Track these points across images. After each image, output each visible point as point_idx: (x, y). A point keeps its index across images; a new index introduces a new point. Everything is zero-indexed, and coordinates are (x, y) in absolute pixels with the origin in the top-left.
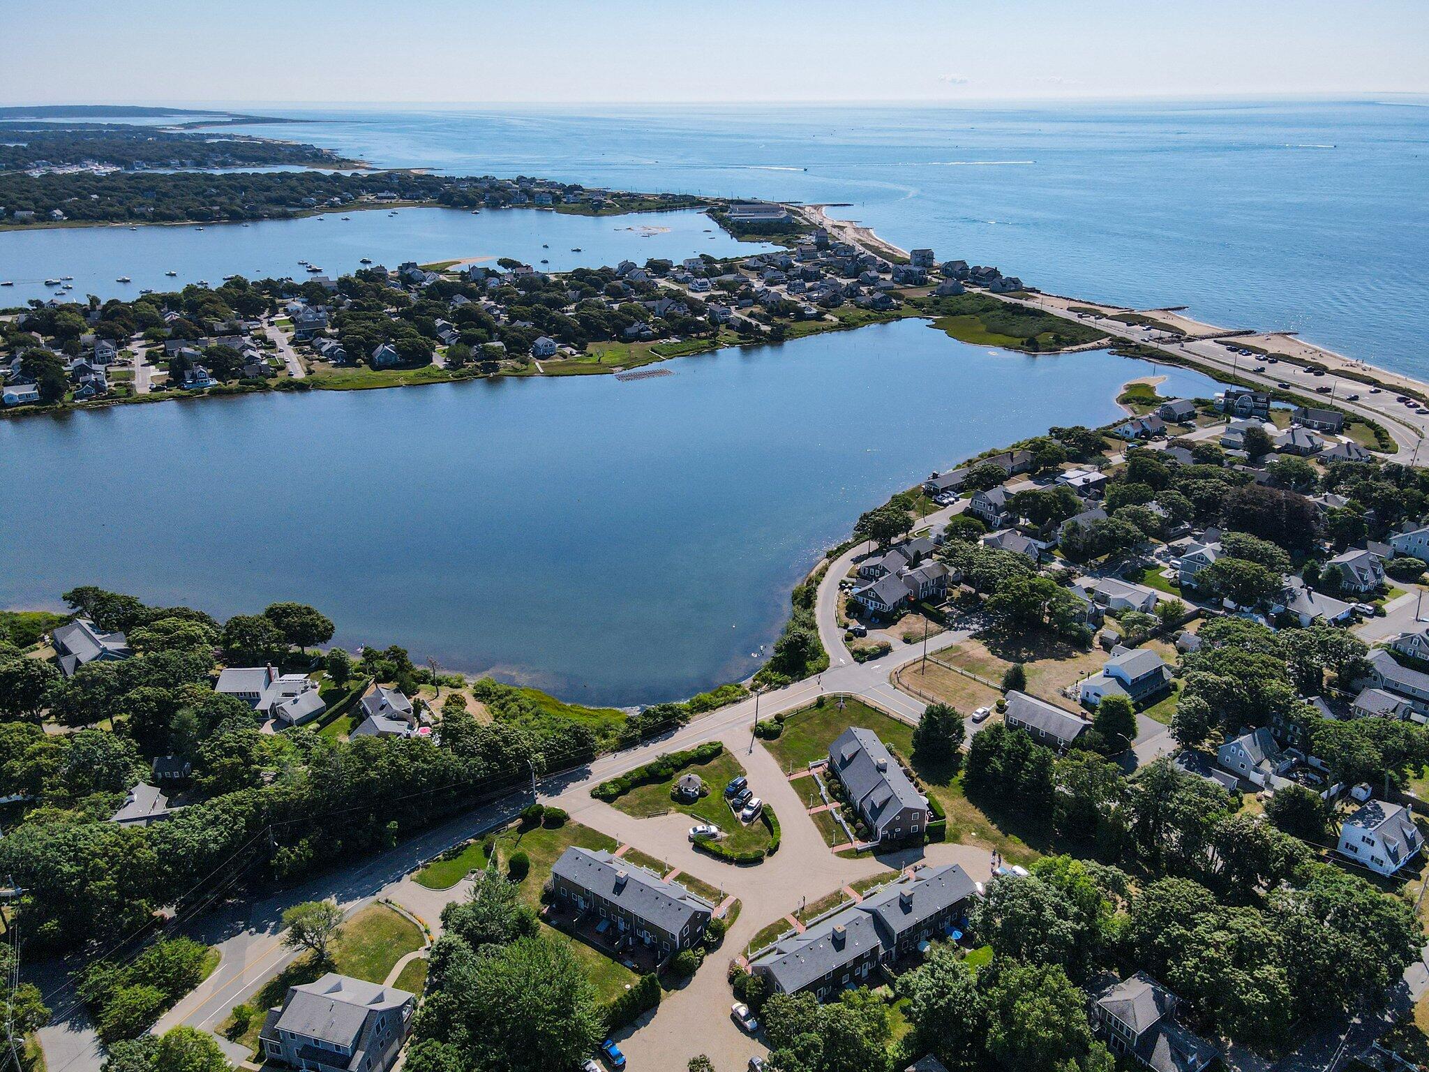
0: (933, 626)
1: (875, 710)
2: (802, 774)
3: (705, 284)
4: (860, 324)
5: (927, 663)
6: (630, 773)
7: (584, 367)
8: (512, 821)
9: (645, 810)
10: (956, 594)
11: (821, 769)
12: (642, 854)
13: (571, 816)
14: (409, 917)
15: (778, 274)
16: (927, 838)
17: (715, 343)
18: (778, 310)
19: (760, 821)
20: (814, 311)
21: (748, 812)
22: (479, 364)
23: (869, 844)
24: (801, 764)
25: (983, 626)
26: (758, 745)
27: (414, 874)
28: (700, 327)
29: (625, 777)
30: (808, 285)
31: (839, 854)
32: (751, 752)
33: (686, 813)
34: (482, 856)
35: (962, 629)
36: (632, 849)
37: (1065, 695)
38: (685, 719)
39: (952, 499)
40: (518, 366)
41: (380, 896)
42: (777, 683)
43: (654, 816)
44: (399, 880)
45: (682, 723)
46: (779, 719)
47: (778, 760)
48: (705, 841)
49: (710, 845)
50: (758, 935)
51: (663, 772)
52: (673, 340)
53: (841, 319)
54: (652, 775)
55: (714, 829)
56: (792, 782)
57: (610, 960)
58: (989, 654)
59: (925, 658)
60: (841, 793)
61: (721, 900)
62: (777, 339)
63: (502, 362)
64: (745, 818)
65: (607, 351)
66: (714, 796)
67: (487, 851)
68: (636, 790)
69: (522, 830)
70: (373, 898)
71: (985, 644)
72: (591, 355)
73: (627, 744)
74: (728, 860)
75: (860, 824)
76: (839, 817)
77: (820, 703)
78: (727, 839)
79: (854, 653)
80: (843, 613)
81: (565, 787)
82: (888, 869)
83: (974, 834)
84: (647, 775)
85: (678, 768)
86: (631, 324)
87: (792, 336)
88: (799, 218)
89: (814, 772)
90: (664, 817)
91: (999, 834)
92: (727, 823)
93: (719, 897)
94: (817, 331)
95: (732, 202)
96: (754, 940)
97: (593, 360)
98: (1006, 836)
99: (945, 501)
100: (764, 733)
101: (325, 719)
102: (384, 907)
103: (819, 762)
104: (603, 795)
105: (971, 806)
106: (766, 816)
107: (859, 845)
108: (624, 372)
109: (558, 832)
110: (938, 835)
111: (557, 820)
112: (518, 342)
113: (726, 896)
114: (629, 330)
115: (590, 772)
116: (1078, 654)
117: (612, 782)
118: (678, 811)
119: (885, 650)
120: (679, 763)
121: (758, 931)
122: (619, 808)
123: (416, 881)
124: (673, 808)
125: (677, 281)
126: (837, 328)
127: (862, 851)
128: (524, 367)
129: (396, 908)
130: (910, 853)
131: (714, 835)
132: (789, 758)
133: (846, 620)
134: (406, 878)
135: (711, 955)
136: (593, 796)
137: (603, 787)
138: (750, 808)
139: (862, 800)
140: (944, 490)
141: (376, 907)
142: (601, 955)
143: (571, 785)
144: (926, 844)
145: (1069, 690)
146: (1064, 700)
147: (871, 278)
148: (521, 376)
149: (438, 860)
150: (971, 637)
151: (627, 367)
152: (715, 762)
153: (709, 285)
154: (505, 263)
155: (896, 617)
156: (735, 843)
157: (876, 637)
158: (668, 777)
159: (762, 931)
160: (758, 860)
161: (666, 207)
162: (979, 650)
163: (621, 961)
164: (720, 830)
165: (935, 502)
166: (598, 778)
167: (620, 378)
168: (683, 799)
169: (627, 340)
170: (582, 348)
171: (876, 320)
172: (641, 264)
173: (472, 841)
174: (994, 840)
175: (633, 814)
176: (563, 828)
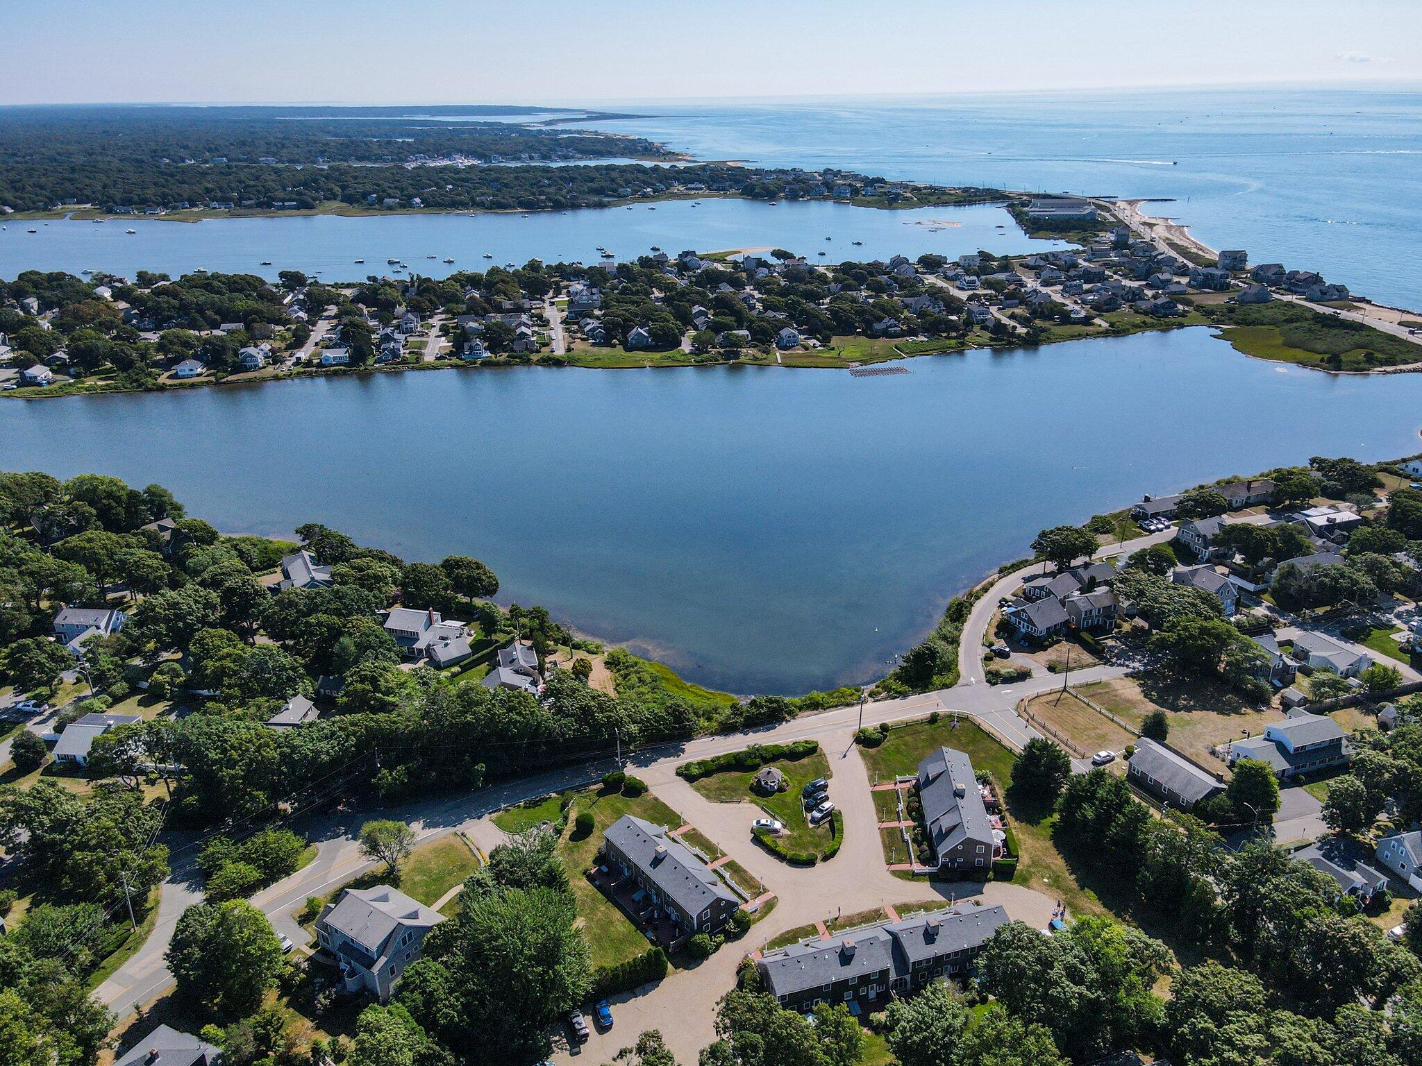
0: (1088, 658)
1: (988, 735)
2: (887, 786)
3: (974, 282)
4: (1132, 331)
5: (1065, 694)
6: (718, 758)
7: (822, 360)
8: (595, 783)
9: (722, 795)
10: (1126, 627)
11: (908, 785)
12: (701, 835)
13: (651, 789)
14: (476, 852)
15: (1057, 273)
16: (991, 874)
17: (963, 344)
18: (1042, 312)
19: (827, 825)
20: (1083, 314)
21: (817, 815)
22: (722, 351)
23: (927, 869)
24: (889, 776)
25: (1145, 665)
26: (855, 752)
27: (494, 815)
28: (951, 326)
29: (713, 761)
30: (1086, 287)
31: (894, 873)
32: (845, 756)
33: (757, 804)
34: (558, 809)
35: (1120, 665)
36: (694, 829)
37: (1213, 753)
38: (793, 715)
39: (1161, 526)
40: (759, 355)
41: (459, 829)
42: (896, 692)
43: (727, 802)
44: (480, 818)
45: (788, 718)
46: (884, 728)
47: (868, 769)
48: (763, 834)
49: (767, 839)
50: (781, 935)
51: (749, 762)
52: (921, 338)
53: (1112, 325)
54: (738, 763)
55: (778, 825)
56: (875, 794)
57: (633, 928)
58: (1141, 697)
59: (1065, 689)
60: (916, 812)
61: (759, 894)
62: (1032, 343)
63: (745, 350)
64: (813, 820)
65: (848, 346)
66: (792, 793)
67: (564, 806)
68: (721, 775)
69: (601, 793)
70: (451, 830)
71: (1140, 685)
72: (833, 349)
73: (727, 729)
74: (781, 857)
75: (925, 847)
76: (907, 836)
77: (934, 719)
78: (788, 837)
79: (988, 673)
80: (993, 630)
81: (655, 760)
82: (938, 897)
83: (1046, 880)
84: (734, 762)
85: (766, 761)
86: (880, 320)
87: (1049, 341)
88: (1107, 215)
89: (899, 786)
90: (736, 805)
91: (1075, 885)
92: (793, 821)
93: (758, 890)
94: (1079, 336)
95: (1037, 196)
96: (776, 938)
97: (834, 354)
98: (1082, 888)
99: (1152, 528)
100: (864, 740)
101: (466, 665)
102: (459, 839)
103: (908, 777)
104: (687, 775)
105: (1054, 851)
106: (833, 822)
107: (917, 867)
108: (861, 368)
109: (633, 802)
110: (1005, 873)
111: (635, 790)
112: (764, 331)
113: (765, 891)
114: (877, 326)
115: (683, 751)
116: (1249, 711)
117: (699, 764)
118: (751, 802)
119: (1023, 676)
120: (769, 756)
121: (784, 931)
122: (697, 789)
123: (494, 822)
124: (747, 798)
125: (947, 278)
126: (1105, 334)
127: (919, 874)
128: (765, 356)
129: (468, 842)
130: (968, 886)
131: (776, 831)
132: (879, 770)
133: (993, 638)
134: (487, 817)
135: (729, 944)
136: (678, 774)
137: (688, 766)
138: (820, 811)
139: (932, 823)
140: (1155, 516)
141: (452, 837)
142: (628, 921)
143: (662, 760)
144: (989, 880)
145: (1219, 748)
146: (1211, 758)
147: (1163, 282)
148: (761, 366)
149: (519, 807)
150: (1127, 675)
151: (864, 362)
152: (805, 761)
153: (978, 283)
154: (778, 254)
155: (1047, 643)
156: (794, 842)
157: (1019, 660)
158: (755, 768)
159: (788, 932)
160: (810, 863)
161: (965, 201)
162: (1132, 690)
163: (643, 931)
164: (784, 826)
165: (1141, 527)
166: (687, 758)
167: (855, 373)
168: (760, 791)
169: (874, 336)
170: (825, 341)
171: (1151, 327)
172: (913, 259)
173: (554, 795)
174: (1066, 891)
175: (708, 797)
176: (638, 800)
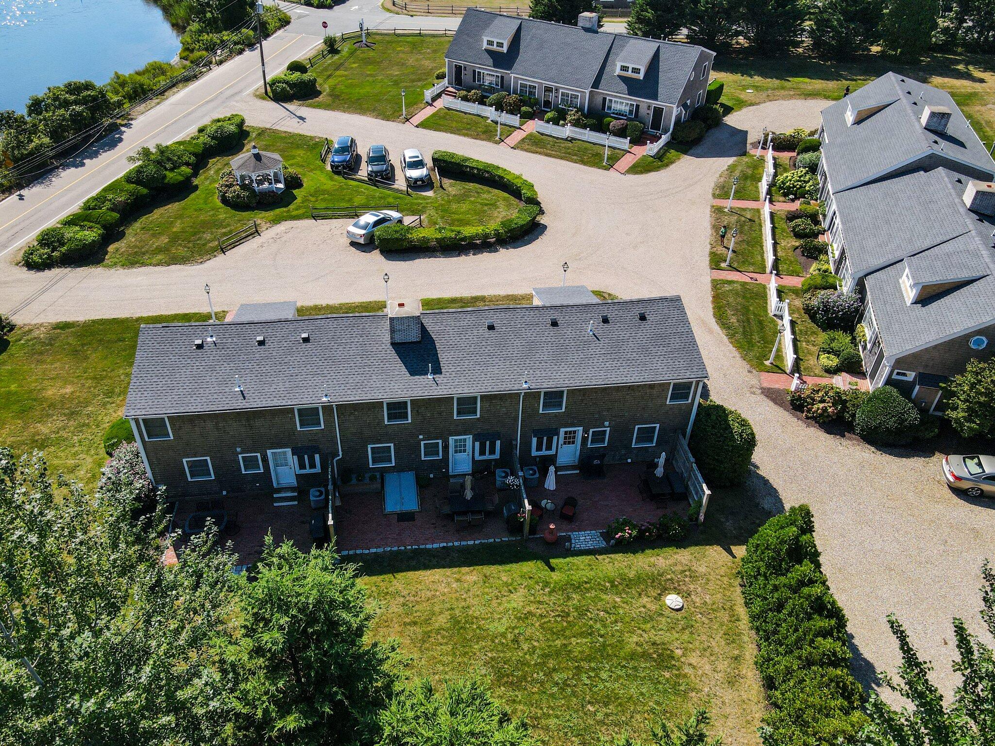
1: (421, 36)
2: (426, 112)
13: (15, 318)
16: (719, 108)
31: (633, 172)
32: (300, 119)
43: (234, 245)
56: (422, 125)
68: (137, 225)
75: (617, 123)
76: (564, 133)
77: (333, 45)
83: (749, 91)
84: (145, 191)
85: (193, 168)
89: (441, 104)
90: (258, 240)
91: (775, 81)
98: (785, 80)
118: (277, 222)
122: (133, 261)
124: (258, 222)
127: (658, 157)
132: (374, 107)
136: (39, 267)
137: (48, 239)
139: (596, 84)
158: (188, 184)
160: (531, 228)
175: (176, 261)
